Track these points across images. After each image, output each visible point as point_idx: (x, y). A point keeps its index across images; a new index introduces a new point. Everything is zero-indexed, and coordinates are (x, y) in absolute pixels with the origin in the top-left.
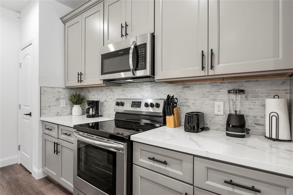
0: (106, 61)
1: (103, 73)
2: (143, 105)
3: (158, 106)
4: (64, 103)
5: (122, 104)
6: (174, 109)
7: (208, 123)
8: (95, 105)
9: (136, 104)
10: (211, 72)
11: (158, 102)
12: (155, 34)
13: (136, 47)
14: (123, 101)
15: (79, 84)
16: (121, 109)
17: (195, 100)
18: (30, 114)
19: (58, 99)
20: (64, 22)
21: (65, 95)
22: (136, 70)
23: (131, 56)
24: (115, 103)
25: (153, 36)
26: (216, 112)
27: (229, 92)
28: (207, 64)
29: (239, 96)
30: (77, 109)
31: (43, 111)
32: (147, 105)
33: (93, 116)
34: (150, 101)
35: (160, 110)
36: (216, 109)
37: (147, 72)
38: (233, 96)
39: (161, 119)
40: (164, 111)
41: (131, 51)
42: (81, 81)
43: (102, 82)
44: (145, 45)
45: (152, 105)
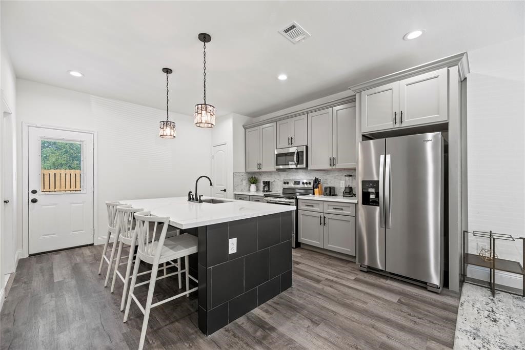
0: (279, 158)
1: (277, 165)
2: (301, 183)
3: (310, 183)
4: (245, 183)
5: (288, 183)
6: (319, 185)
7: (337, 192)
8: (267, 184)
9: (297, 183)
10: (334, 167)
11: (310, 181)
12: (308, 146)
13: (298, 152)
14: (288, 181)
15: (259, 170)
16: (286, 186)
17: (331, 180)
18: (225, 190)
19: (242, 181)
20: (245, 129)
21: (245, 177)
22: (298, 164)
23: (295, 156)
24: (282, 183)
25: (307, 147)
26: (341, 187)
27: (345, 176)
28: (332, 164)
29: (350, 177)
30: (253, 187)
31: (236, 188)
32: (303, 183)
33: (267, 191)
34: (305, 181)
35: (311, 186)
36: (341, 185)
37: (304, 166)
38: (347, 178)
39: (312, 191)
40: (313, 186)
41: (296, 153)
42: (260, 169)
43: (276, 170)
44: (303, 152)
45: (306, 183)
